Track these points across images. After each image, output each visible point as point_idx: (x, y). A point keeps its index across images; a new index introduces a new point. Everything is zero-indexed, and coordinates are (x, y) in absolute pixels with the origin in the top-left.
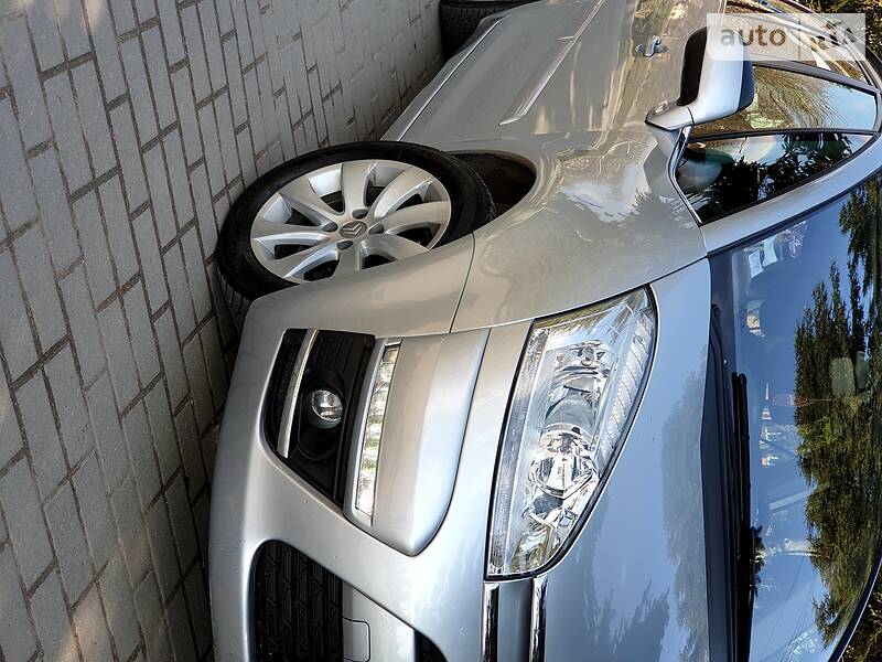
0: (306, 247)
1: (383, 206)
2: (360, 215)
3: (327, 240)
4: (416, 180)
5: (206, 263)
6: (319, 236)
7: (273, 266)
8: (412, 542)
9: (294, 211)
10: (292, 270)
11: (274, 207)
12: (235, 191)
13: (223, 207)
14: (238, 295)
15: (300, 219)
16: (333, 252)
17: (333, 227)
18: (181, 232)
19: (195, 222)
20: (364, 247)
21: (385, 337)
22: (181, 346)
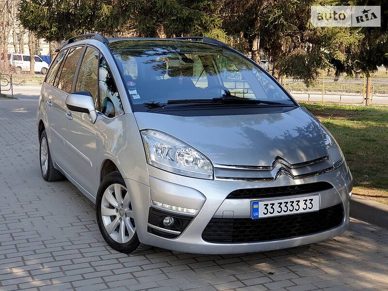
0: (126, 227)
1: (115, 204)
2: (117, 211)
3: (124, 220)
4: (108, 193)
5: (129, 256)
6: (123, 223)
7: (131, 236)
8: (203, 199)
9: (115, 230)
10: (132, 231)
11: (114, 236)
12: (109, 248)
13: (113, 251)
14: (139, 247)
15: (118, 228)
16: (128, 218)
17: (120, 219)
18: (120, 262)
19: (117, 259)
20: (127, 209)
21: (150, 204)
22: (152, 263)
